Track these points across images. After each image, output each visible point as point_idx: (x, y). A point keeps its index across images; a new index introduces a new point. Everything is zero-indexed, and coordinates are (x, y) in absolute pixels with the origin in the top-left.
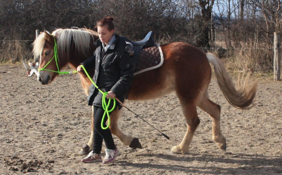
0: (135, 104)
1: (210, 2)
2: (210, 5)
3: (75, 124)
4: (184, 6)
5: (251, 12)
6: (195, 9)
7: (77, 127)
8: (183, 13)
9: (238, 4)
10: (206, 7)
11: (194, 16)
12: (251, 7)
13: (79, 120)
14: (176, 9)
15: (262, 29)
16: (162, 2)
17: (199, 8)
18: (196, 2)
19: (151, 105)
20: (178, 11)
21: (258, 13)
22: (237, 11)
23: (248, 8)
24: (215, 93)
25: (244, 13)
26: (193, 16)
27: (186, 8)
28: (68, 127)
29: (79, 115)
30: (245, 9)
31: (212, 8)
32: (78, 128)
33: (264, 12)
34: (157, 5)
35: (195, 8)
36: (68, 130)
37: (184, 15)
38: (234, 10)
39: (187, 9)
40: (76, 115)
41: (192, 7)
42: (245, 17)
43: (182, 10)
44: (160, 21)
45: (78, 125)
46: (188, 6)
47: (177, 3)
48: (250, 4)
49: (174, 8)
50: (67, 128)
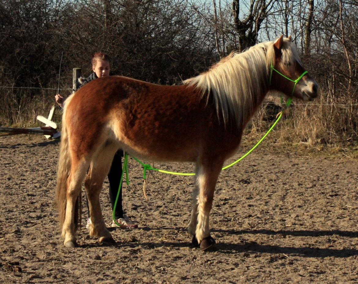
0: (130, 191)
1: (254, 25)
2: (253, 29)
3: (39, 218)
4: (210, 31)
5: (322, 44)
6: (228, 37)
7: (42, 222)
8: (208, 43)
9: (301, 29)
10: (246, 32)
11: (227, 48)
12: (324, 35)
13: (42, 211)
14: (195, 35)
15: (341, 72)
16: (171, 24)
17: (235, 35)
18: (231, 25)
19: (156, 193)
20: (199, 38)
21: (334, 45)
22: (299, 41)
23: (317, 36)
24: (262, 176)
25: (312, 44)
26: (225, 49)
27: (212, 34)
28: (28, 220)
29: (42, 205)
30: (313, 38)
31: (258, 35)
32: (44, 222)
33: (345, 44)
34: (163, 28)
35: (229, 34)
36: (28, 225)
37: (209, 46)
38: (295, 39)
39: (214, 36)
40: (38, 205)
41: (224, 33)
42: (313, 51)
43: (205, 37)
44: (167, 55)
45: (42, 219)
46: (216, 31)
47: (197, 26)
48: (322, 30)
49: (192, 34)
50: (27, 223)
